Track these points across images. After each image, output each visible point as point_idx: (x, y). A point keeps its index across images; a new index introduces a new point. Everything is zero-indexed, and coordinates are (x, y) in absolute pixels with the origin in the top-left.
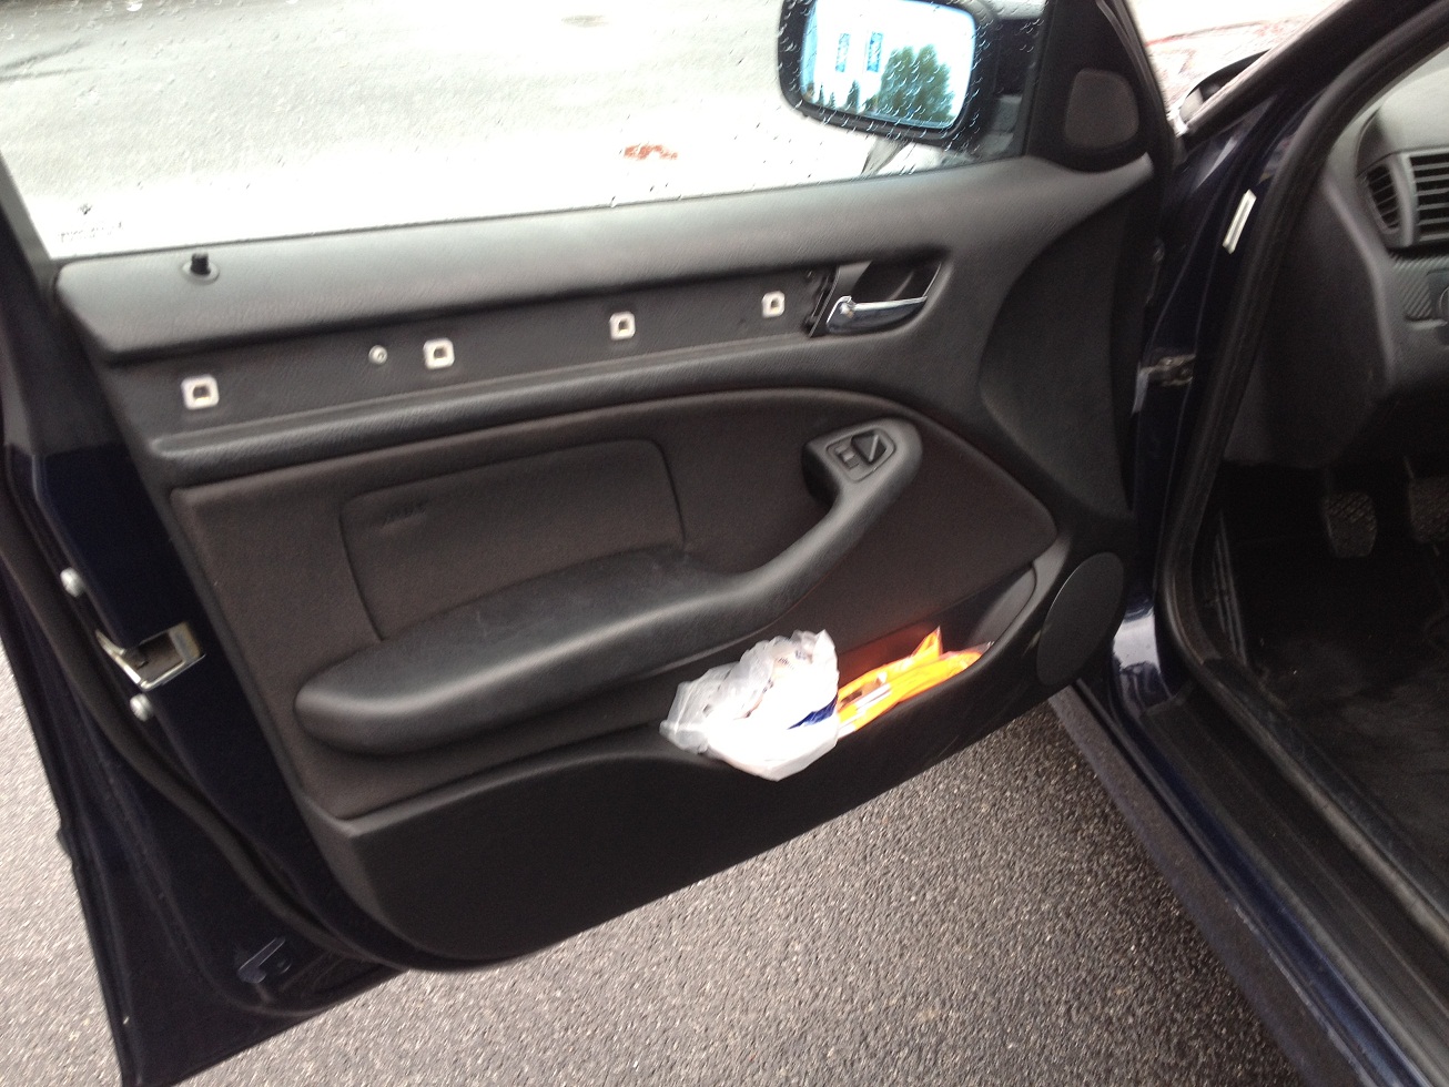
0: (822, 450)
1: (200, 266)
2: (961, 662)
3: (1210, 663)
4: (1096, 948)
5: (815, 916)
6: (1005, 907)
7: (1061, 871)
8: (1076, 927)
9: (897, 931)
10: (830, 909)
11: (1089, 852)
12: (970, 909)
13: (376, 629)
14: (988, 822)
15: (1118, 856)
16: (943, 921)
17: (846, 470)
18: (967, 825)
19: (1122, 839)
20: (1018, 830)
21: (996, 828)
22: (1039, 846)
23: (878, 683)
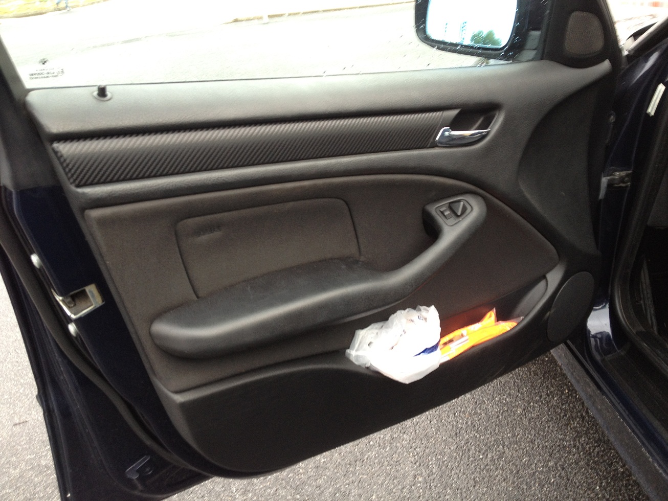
0: (433, 209)
1: (102, 92)
2: (507, 326)
3: (639, 333)
4: (578, 487)
5: (430, 463)
6: (530, 463)
7: (559, 446)
8: (567, 475)
9: (472, 473)
10: (438, 460)
11: (574, 436)
12: (511, 463)
13: (195, 292)
14: (521, 418)
15: (589, 439)
16: (497, 469)
17: (445, 220)
18: (510, 419)
19: (592, 430)
20: (537, 423)
21: (525, 421)
22: (548, 432)
23: (462, 336)
